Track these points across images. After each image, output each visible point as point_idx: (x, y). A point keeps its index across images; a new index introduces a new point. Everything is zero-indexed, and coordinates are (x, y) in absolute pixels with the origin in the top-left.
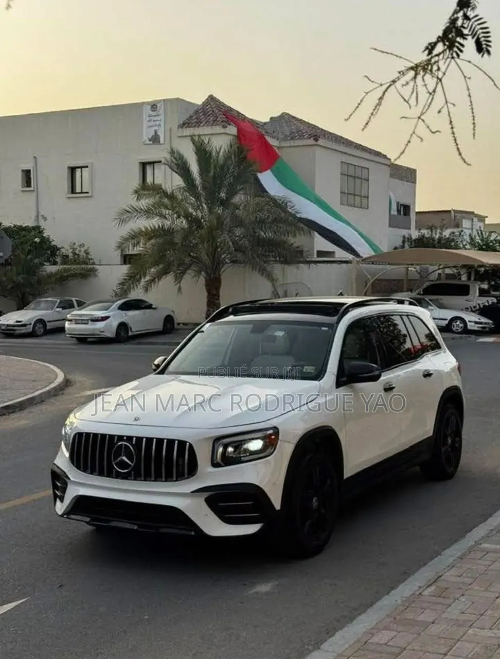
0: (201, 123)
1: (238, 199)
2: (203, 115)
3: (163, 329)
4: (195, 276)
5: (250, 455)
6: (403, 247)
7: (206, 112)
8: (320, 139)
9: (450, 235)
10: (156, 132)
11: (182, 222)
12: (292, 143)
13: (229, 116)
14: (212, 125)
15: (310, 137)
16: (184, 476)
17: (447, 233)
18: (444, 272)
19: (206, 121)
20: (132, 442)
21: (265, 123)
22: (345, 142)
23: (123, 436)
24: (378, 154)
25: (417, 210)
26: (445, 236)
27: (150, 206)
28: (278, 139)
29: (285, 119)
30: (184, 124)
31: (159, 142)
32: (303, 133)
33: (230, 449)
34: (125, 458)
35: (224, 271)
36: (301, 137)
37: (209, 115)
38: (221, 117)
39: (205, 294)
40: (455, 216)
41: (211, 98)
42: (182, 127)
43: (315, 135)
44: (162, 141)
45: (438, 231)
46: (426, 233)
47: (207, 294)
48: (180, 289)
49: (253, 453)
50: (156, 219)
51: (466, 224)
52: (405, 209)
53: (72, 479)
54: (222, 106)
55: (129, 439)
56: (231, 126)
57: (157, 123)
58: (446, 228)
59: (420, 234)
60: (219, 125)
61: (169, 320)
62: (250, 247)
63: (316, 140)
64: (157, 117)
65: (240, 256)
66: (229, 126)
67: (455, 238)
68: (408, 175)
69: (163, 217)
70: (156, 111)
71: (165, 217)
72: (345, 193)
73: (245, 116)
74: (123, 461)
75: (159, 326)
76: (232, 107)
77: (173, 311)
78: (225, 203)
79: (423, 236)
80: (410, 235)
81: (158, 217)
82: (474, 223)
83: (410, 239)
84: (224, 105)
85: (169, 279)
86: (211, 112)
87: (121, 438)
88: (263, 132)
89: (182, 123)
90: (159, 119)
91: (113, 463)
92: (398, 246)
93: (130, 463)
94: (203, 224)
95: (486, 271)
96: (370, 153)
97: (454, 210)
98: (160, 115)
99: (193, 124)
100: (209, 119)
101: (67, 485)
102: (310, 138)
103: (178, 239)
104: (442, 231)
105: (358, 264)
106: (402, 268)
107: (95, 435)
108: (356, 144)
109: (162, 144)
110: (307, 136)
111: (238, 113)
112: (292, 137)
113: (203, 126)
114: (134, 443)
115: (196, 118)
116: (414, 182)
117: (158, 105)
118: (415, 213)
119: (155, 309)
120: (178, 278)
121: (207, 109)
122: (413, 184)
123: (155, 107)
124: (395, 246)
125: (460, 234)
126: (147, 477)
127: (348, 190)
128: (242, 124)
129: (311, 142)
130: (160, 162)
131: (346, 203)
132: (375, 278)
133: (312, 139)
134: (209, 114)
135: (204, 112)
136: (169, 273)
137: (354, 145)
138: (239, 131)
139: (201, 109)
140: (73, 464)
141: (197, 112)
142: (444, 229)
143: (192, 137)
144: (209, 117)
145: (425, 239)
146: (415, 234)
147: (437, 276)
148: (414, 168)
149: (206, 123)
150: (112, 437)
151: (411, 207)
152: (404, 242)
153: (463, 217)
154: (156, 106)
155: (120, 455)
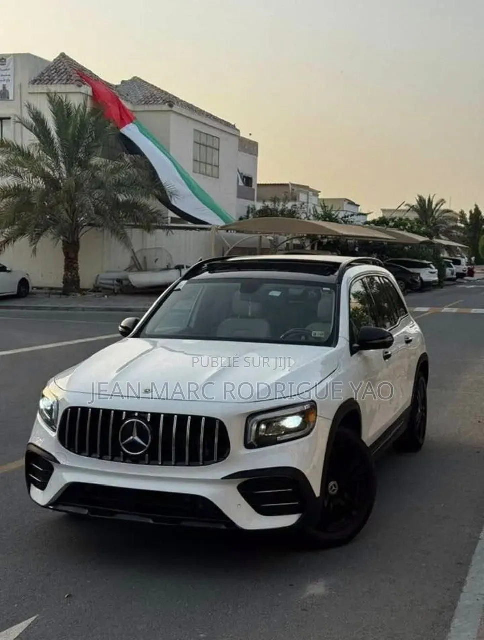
0: (54, 81)
1: (96, 161)
2: (56, 72)
3: (18, 293)
4: (54, 238)
5: (285, 434)
6: (248, 217)
7: (58, 70)
8: (174, 106)
9: (292, 207)
10: (4, 87)
11: (39, 182)
12: (146, 108)
13: (84, 76)
14: (66, 84)
15: (165, 102)
16: (213, 459)
17: (289, 206)
18: (292, 242)
19: (59, 79)
20: (146, 419)
21: (117, 87)
22: (197, 110)
23: (135, 412)
24: (228, 125)
25: (259, 182)
26: (287, 208)
27: (4, 163)
28: (132, 103)
29: (136, 82)
30: (36, 81)
31: (8, 98)
32: (158, 99)
33: (263, 427)
34: (137, 438)
35: (82, 235)
36: (156, 102)
37: (62, 74)
38: (75, 77)
39: (62, 257)
40: (293, 190)
41: (63, 56)
42: (34, 84)
43: (170, 101)
44: (11, 98)
45: (282, 203)
46: (270, 205)
47: (65, 258)
48: (35, 251)
49: (289, 431)
50: (10, 178)
51: (303, 198)
52: (248, 181)
53: (62, 462)
54: (75, 64)
55: (142, 415)
56: (86, 86)
57: (6, 78)
58: (289, 201)
59: (264, 205)
60: (73, 84)
61: (24, 283)
62: (109, 211)
63: (171, 106)
64: (6, 72)
65: (99, 220)
66: (83, 86)
67: (297, 210)
68: (250, 148)
69: (17, 175)
70: (5, 65)
71: (20, 176)
72: (197, 161)
73: (98, 77)
74: (134, 442)
75: (14, 290)
76: (85, 66)
77: (28, 275)
78: (84, 165)
79: (268, 207)
80: (254, 206)
81: (13, 175)
82: (310, 197)
83: (254, 209)
84: (77, 64)
85: (24, 242)
86: (63, 70)
87: (130, 414)
88: (117, 94)
89: (33, 79)
90: (8, 74)
91: (121, 444)
92: (243, 217)
93: (145, 445)
94: (61, 184)
95: (329, 243)
96: (221, 123)
97: (292, 184)
98: (9, 69)
99: (45, 81)
100: (62, 77)
101: (52, 470)
102: (165, 104)
103: (35, 200)
104: (284, 203)
105: (217, 232)
106: (256, 237)
107: (96, 411)
108: (207, 113)
109: (11, 101)
110: (162, 101)
111: (91, 73)
112: (146, 102)
113: (57, 84)
114: (149, 420)
115: (48, 76)
116: (257, 155)
117: (8, 59)
118: (256, 186)
119: (9, 272)
120: (35, 240)
121: (60, 67)
122: (255, 157)
123: (4, 61)
124: (240, 217)
125: (302, 206)
126: (166, 461)
127: (200, 159)
128: (97, 86)
129: (166, 107)
130: (9, 119)
131: (198, 172)
132: (234, 246)
133: (167, 104)
134: (61, 72)
135: (56, 69)
136: (25, 235)
137: (206, 114)
138: (94, 91)
139: (52, 66)
140: (64, 445)
141: (48, 69)
142: (287, 202)
143: (48, 94)
144: (62, 75)
145: (269, 211)
146: (259, 206)
147: (285, 246)
148: (256, 141)
149: (60, 80)
150: (119, 413)
151: (254, 179)
152: (248, 212)
153: (301, 192)
154: (6, 60)
155: (131, 435)
